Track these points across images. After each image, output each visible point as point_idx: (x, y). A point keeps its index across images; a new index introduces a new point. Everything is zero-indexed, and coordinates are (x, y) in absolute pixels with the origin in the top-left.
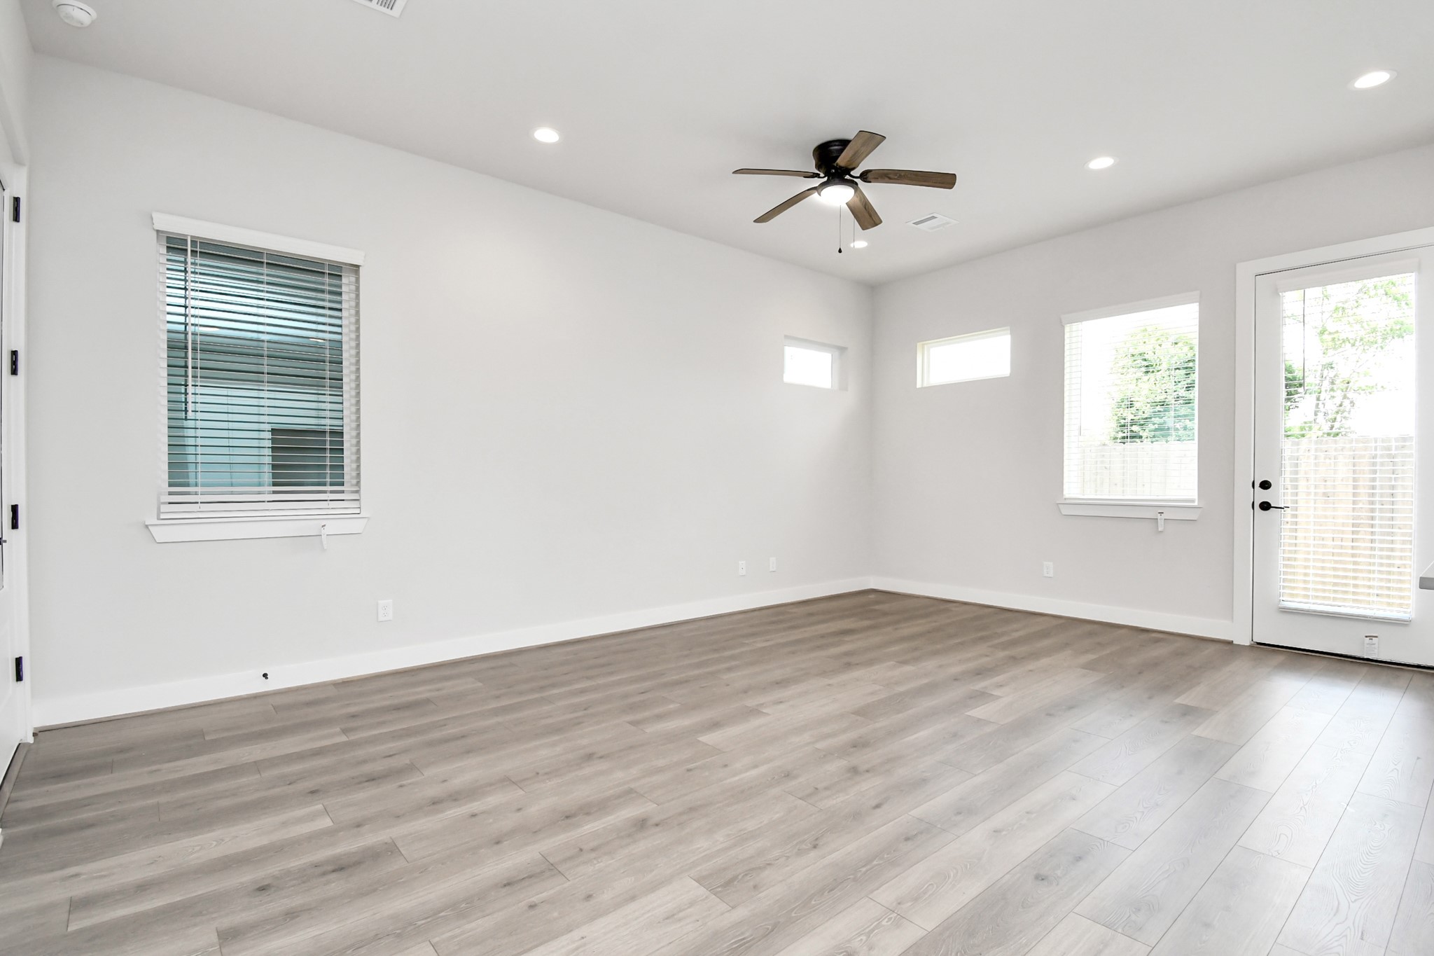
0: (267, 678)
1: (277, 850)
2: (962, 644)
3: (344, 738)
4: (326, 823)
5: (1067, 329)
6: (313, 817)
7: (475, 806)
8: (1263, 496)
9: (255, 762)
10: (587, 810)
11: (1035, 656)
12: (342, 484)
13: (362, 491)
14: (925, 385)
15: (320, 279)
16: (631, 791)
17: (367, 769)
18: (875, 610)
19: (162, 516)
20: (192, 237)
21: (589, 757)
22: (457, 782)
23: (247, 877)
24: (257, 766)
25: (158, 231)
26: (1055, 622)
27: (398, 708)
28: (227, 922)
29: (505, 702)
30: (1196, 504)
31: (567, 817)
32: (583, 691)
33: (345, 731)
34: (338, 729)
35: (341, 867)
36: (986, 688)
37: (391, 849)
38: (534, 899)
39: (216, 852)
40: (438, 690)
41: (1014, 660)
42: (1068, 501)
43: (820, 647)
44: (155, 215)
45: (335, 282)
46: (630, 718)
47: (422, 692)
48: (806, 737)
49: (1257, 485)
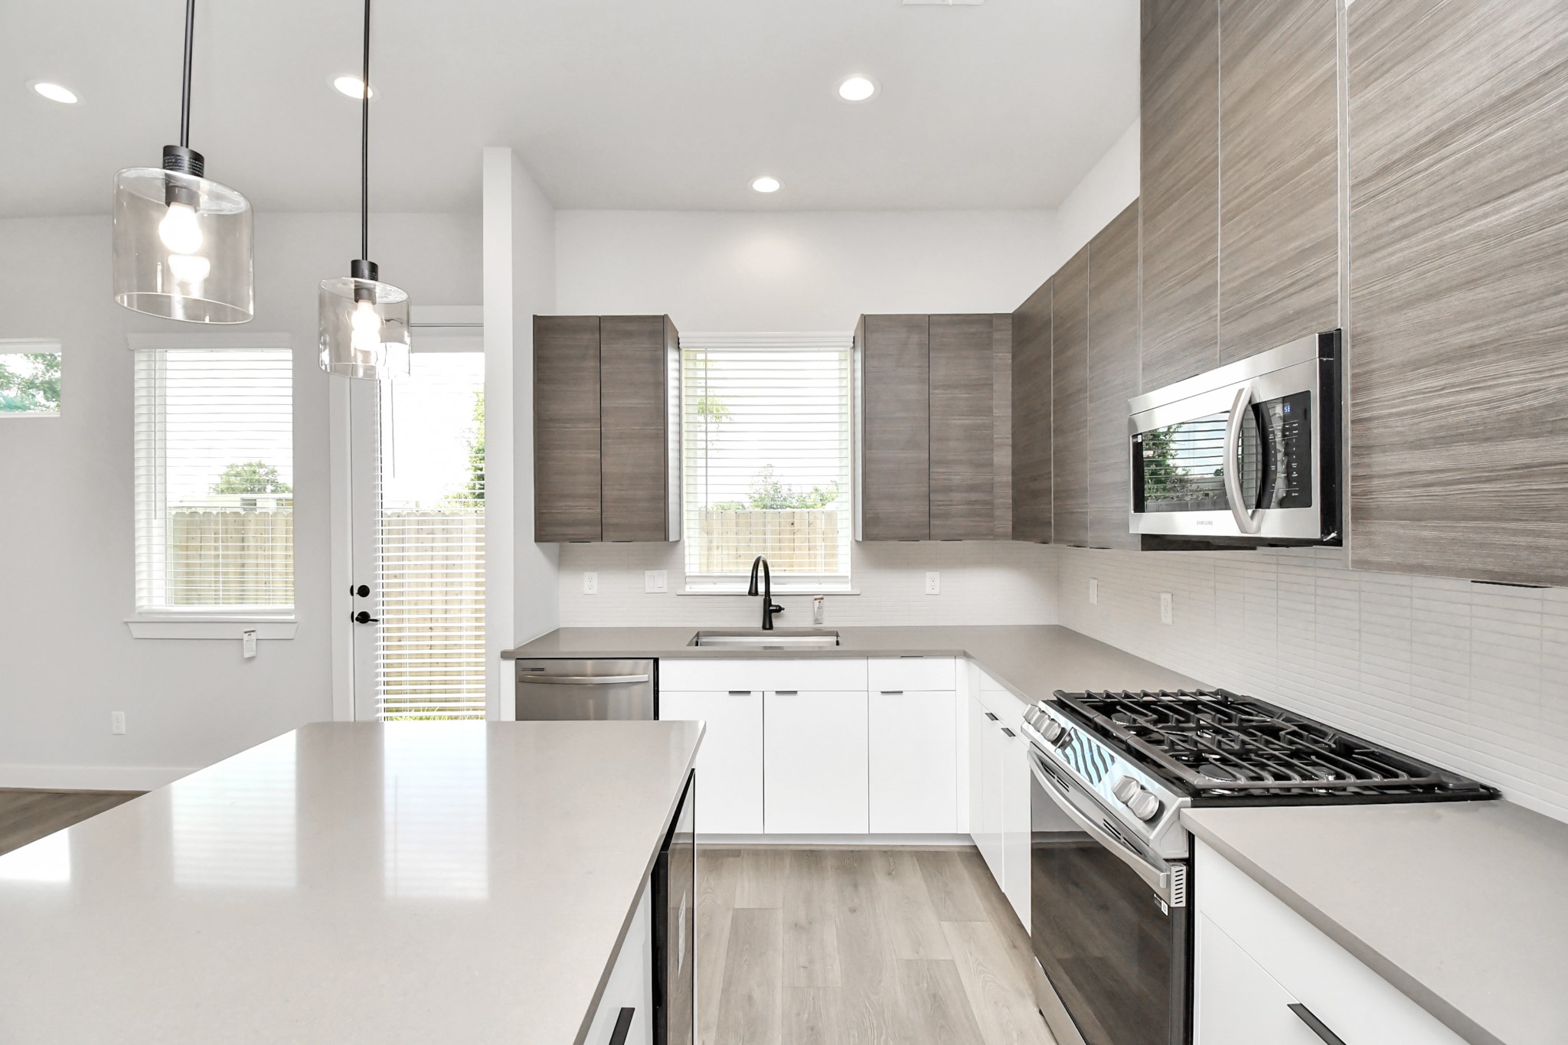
5: (138, 361)
8: (362, 605)
30: (292, 617)
42: (145, 617)
49: (356, 591)
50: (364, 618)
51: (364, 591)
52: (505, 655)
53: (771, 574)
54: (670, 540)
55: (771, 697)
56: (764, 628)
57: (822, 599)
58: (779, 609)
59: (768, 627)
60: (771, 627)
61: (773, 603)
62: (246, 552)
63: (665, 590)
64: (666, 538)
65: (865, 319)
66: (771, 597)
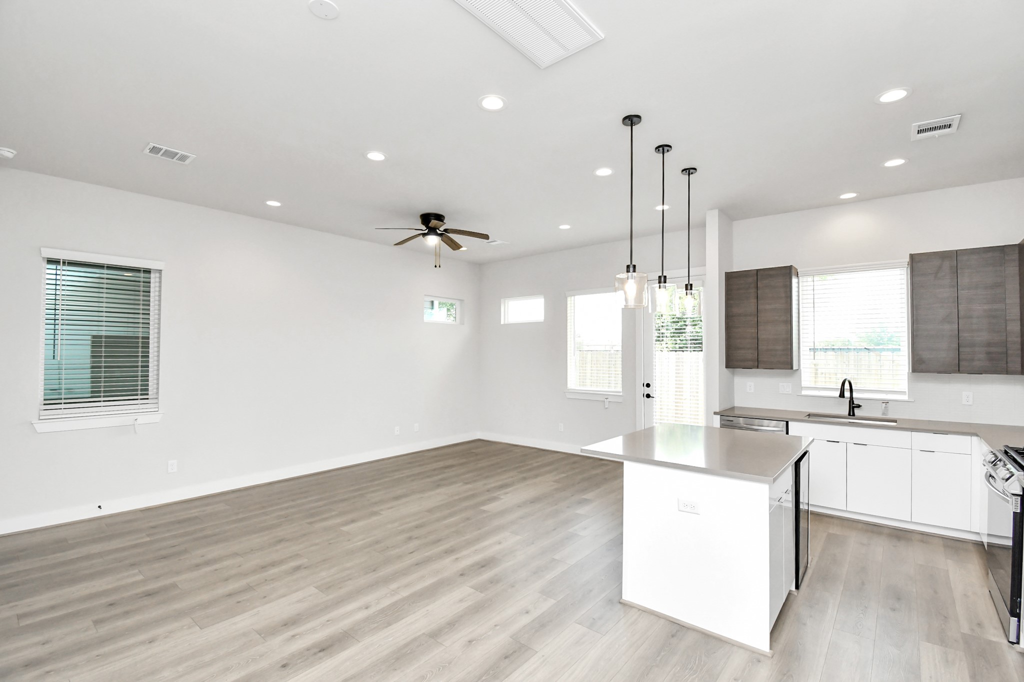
0: (101, 508)
1: (116, 590)
2: (505, 471)
3: (148, 539)
4: (140, 577)
5: (569, 299)
6: (134, 575)
7: (217, 566)
8: (647, 391)
9: (99, 553)
10: (273, 564)
11: (536, 476)
12: (147, 394)
13: (160, 398)
14: (506, 322)
15: (138, 274)
16: (297, 555)
17: (163, 553)
18: (473, 452)
19: (41, 418)
20: (63, 260)
21: (280, 541)
22: (210, 556)
23: (104, 600)
24: (100, 555)
25: (43, 258)
26: (562, 456)
27: (179, 522)
28: (96, 617)
29: (240, 516)
30: (621, 394)
31: (263, 568)
32: (287, 508)
33: (148, 535)
34: (144, 534)
35: (149, 594)
36: (499, 495)
37: (174, 586)
38: (240, 600)
39: (87, 592)
40: (204, 511)
41: (525, 479)
42: (570, 391)
43: (429, 477)
44: (42, 249)
45: (147, 275)
46: (309, 520)
47: (194, 512)
48: (396, 524)
49: (645, 385)
50: (648, 396)
51: (648, 385)
52: (715, 413)
53: (853, 388)
54: (794, 369)
55: (851, 446)
56: (849, 414)
57: (888, 403)
58: (859, 406)
59: (851, 414)
60: (854, 415)
61: (855, 403)
62: (611, 369)
63: (790, 392)
64: (792, 368)
65: (912, 256)
66: (854, 400)
